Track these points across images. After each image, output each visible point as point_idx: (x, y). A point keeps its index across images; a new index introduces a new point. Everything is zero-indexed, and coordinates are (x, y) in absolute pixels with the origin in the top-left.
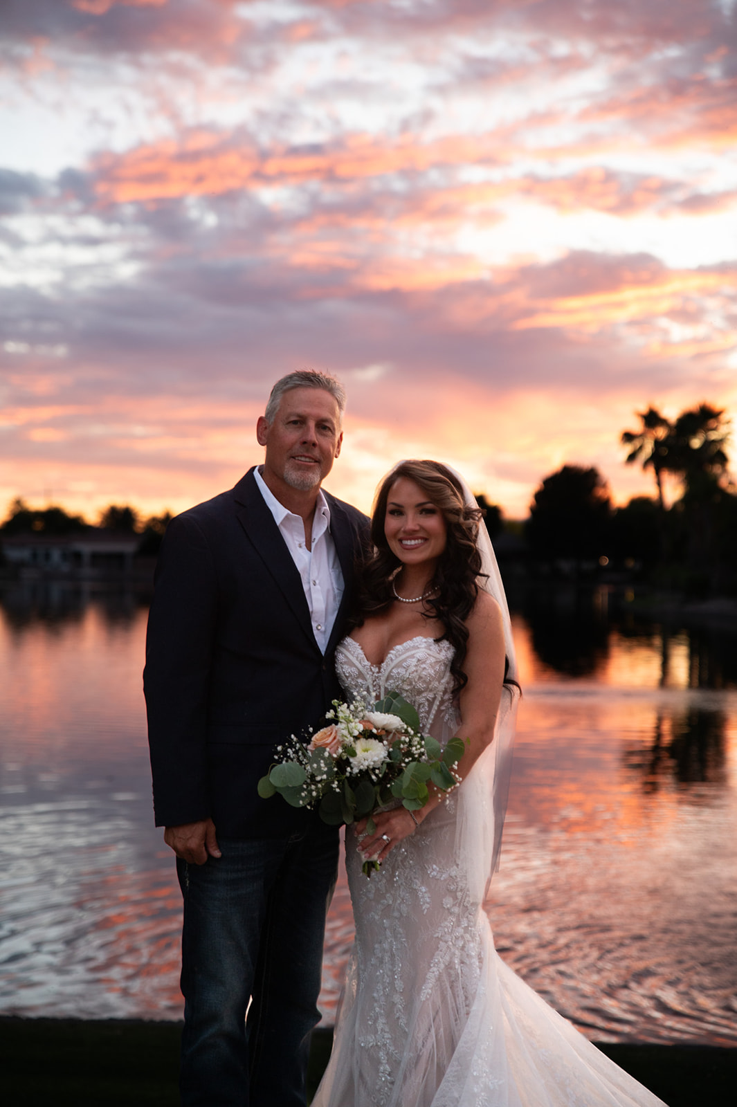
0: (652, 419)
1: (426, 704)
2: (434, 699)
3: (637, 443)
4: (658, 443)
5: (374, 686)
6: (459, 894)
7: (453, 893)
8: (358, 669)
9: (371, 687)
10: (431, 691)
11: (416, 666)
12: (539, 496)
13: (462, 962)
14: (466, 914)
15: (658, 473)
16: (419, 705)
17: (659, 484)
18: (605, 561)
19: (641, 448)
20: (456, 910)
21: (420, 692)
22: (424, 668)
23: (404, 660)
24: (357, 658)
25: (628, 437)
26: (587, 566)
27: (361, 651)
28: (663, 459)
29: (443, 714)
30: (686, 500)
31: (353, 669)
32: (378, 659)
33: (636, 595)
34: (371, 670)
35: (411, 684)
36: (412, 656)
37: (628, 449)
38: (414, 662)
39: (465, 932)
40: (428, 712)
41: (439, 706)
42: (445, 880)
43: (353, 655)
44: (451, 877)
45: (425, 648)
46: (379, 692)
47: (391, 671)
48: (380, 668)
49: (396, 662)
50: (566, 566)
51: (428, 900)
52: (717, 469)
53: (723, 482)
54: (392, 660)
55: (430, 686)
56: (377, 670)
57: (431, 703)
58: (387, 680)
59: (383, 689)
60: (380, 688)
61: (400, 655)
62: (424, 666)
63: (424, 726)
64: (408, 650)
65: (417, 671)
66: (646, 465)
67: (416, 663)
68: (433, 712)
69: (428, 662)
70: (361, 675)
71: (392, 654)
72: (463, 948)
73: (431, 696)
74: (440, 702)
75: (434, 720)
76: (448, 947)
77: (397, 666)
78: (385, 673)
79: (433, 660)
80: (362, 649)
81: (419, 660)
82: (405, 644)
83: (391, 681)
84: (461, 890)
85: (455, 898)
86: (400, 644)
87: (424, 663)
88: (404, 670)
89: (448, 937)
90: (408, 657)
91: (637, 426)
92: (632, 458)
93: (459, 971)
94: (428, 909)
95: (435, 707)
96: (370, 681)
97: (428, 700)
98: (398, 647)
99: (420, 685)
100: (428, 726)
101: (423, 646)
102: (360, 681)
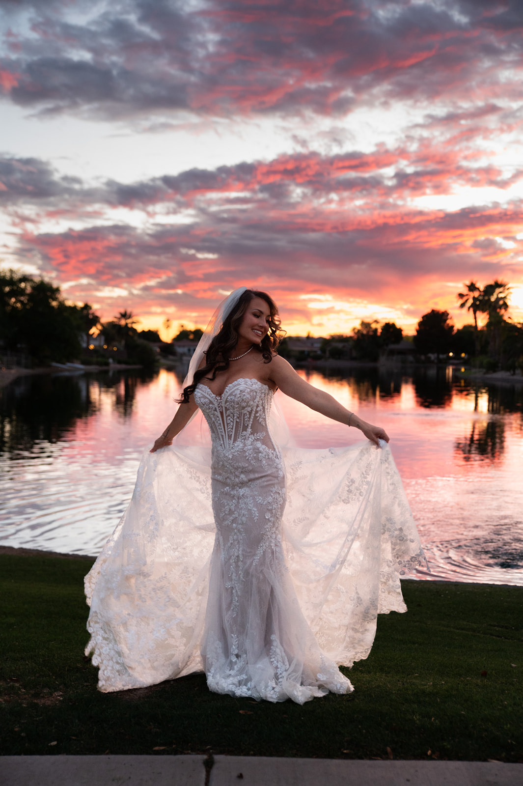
0: (472, 287)
1: (248, 413)
2: (252, 410)
3: (465, 298)
4: (474, 298)
5: (219, 407)
6: (274, 511)
7: (271, 511)
8: (209, 399)
9: (217, 408)
10: (249, 406)
11: (240, 394)
12: (421, 324)
13: (276, 545)
14: (278, 521)
15: (475, 313)
16: (244, 414)
17: (475, 318)
18: (451, 354)
19: (466, 301)
20: (272, 519)
21: (244, 408)
22: (244, 395)
23: (234, 392)
24: (208, 394)
25: (461, 296)
26: (441, 356)
27: (209, 390)
28: (477, 307)
29: (258, 418)
30: (488, 325)
31: (206, 400)
32: (220, 393)
33: (465, 369)
34: (216, 399)
35: (238, 404)
36: (237, 389)
37: (461, 302)
38: (238, 392)
39: (276, 530)
40: (249, 418)
41: (255, 414)
42: (266, 504)
43: (205, 393)
44: (269, 503)
45: (244, 384)
46: (222, 410)
47: (227, 398)
48: (221, 398)
49: (229, 393)
50: (433, 356)
51: (257, 515)
52: (503, 311)
53: (506, 318)
54: (227, 392)
55: (249, 404)
56: (219, 398)
57: (250, 413)
58: (226, 403)
59: (224, 408)
60: (222, 408)
61: (231, 389)
62: (244, 393)
63: (248, 425)
64: (235, 386)
65: (240, 397)
66: (469, 309)
67: (239, 393)
68: (252, 417)
69: (246, 391)
70: (211, 402)
71: (227, 389)
72: (276, 538)
73: (250, 409)
74: (255, 412)
75: (253, 422)
76: (268, 538)
77: (231, 394)
78: (224, 399)
79: (249, 390)
80: (209, 389)
81: (241, 391)
82: (233, 383)
83: (228, 403)
84: (275, 509)
85: (272, 513)
86: (231, 383)
87: (244, 392)
88: (234, 397)
89: (268, 533)
90: (235, 390)
91: (465, 291)
92: (463, 305)
93: (274, 550)
94: (257, 519)
95: (253, 415)
96: (216, 405)
97: (248, 412)
98: (230, 385)
99: (244, 404)
100: (250, 425)
101: (243, 383)
102: (211, 405)
